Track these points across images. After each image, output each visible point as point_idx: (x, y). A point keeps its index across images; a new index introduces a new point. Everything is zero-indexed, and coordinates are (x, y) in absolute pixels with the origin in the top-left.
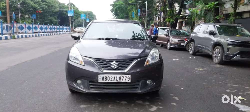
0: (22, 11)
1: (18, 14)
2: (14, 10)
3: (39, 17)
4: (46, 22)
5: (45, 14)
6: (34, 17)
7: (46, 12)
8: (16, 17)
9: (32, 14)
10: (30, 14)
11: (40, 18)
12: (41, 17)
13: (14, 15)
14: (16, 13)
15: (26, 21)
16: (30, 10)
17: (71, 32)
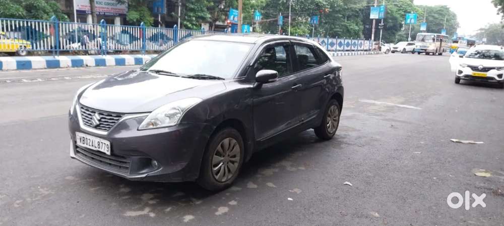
0: (295, 10)
1: (287, 17)
2: (282, 8)
3: (324, 22)
4: (335, 30)
5: (336, 15)
6: (315, 22)
7: (339, 12)
8: (283, 22)
9: (312, 15)
10: (309, 15)
11: (326, 23)
12: (327, 21)
13: (282, 17)
14: (285, 15)
15: (299, 29)
16: (309, 8)
17: (373, 52)
